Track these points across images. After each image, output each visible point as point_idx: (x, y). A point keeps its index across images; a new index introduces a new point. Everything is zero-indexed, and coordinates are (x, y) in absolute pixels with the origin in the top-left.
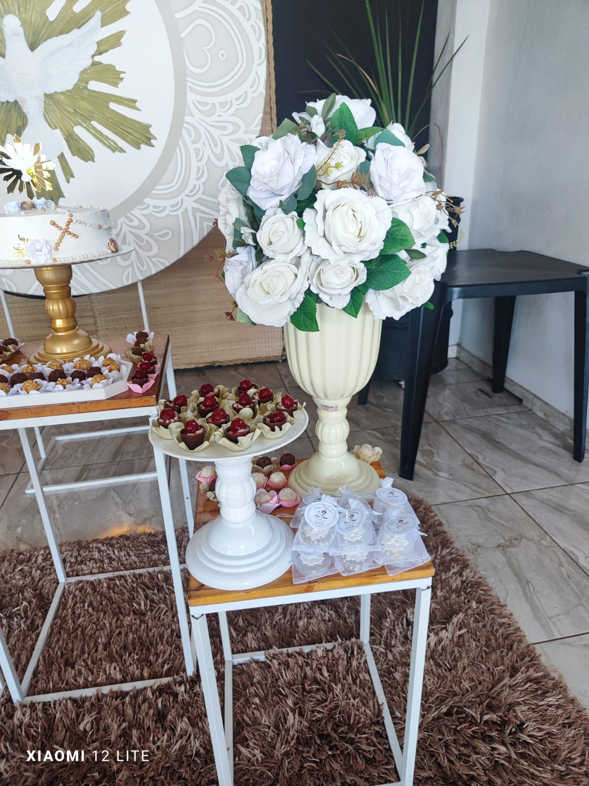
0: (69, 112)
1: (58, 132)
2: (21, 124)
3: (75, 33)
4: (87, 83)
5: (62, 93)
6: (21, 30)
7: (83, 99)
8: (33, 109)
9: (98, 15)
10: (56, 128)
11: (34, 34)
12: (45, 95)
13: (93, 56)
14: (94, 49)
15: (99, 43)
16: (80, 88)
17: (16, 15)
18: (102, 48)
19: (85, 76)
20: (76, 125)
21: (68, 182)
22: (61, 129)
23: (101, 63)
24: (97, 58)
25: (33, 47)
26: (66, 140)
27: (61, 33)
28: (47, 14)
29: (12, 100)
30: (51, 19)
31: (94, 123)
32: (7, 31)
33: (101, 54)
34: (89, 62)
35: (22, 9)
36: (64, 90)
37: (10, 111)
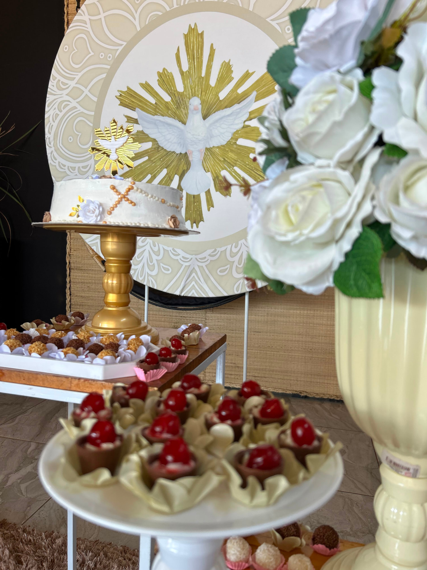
0: (220, 160)
1: (209, 174)
2: (185, 168)
3: (236, 107)
4: (237, 140)
5: (218, 147)
6: (200, 107)
7: (232, 151)
8: (196, 158)
9: (254, 94)
10: (209, 171)
11: (208, 109)
12: (207, 149)
13: (245, 122)
14: (247, 116)
15: (251, 113)
16: (231, 144)
17: (198, 97)
18: (252, 116)
19: (236, 136)
20: (223, 169)
21: (209, 210)
22: (212, 173)
23: (249, 126)
24: (247, 123)
25: (205, 117)
26: (214, 180)
27: (226, 107)
28: (219, 95)
29: (183, 152)
30: (221, 99)
31: (236, 168)
32: (191, 107)
33: (251, 120)
34: (241, 125)
35: (204, 93)
36: (219, 145)
37: (180, 160)
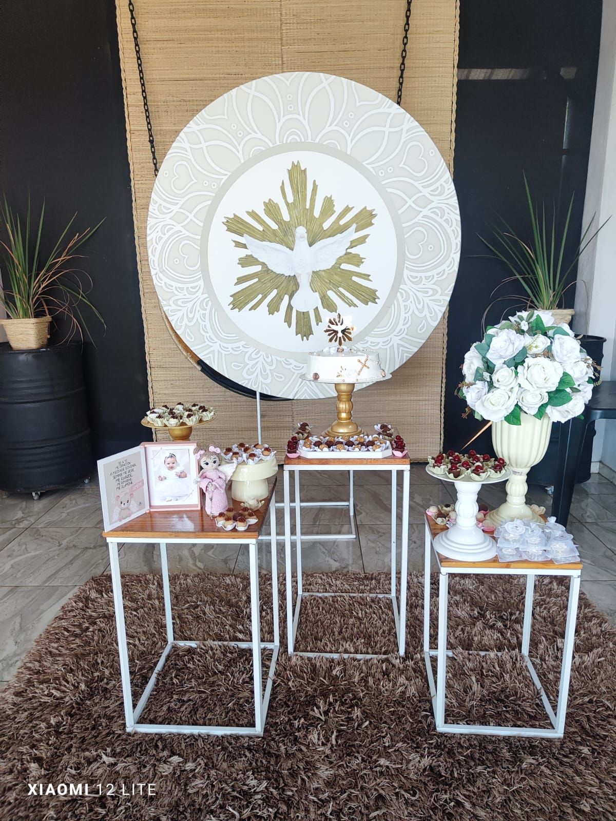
0: (326, 282)
1: (317, 294)
2: (295, 289)
3: (339, 236)
4: (340, 265)
5: (324, 271)
6: (306, 235)
7: (336, 274)
8: (304, 280)
9: (354, 226)
10: (316, 291)
11: (313, 237)
12: (313, 272)
13: (347, 249)
14: (348, 245)
15: (352, 242)
16: (336, 267)
17: (304, 226)
18: (353, 245)
19: (340, 261)
20: (329, 290)
21: (318, 325)
22: (319, 293)
23: (351, 253)
24: (349, 251)
25: (311, 245)
27: (330, 236)
28: (323, 226)
29: (292, 275)
30: (325, 229)
31: (340, 289)
32: (297, 235)
33: (352, 248)
34: (344, 252)
35: (308, 223)
36: (325, 269)
37: (290, 281)
